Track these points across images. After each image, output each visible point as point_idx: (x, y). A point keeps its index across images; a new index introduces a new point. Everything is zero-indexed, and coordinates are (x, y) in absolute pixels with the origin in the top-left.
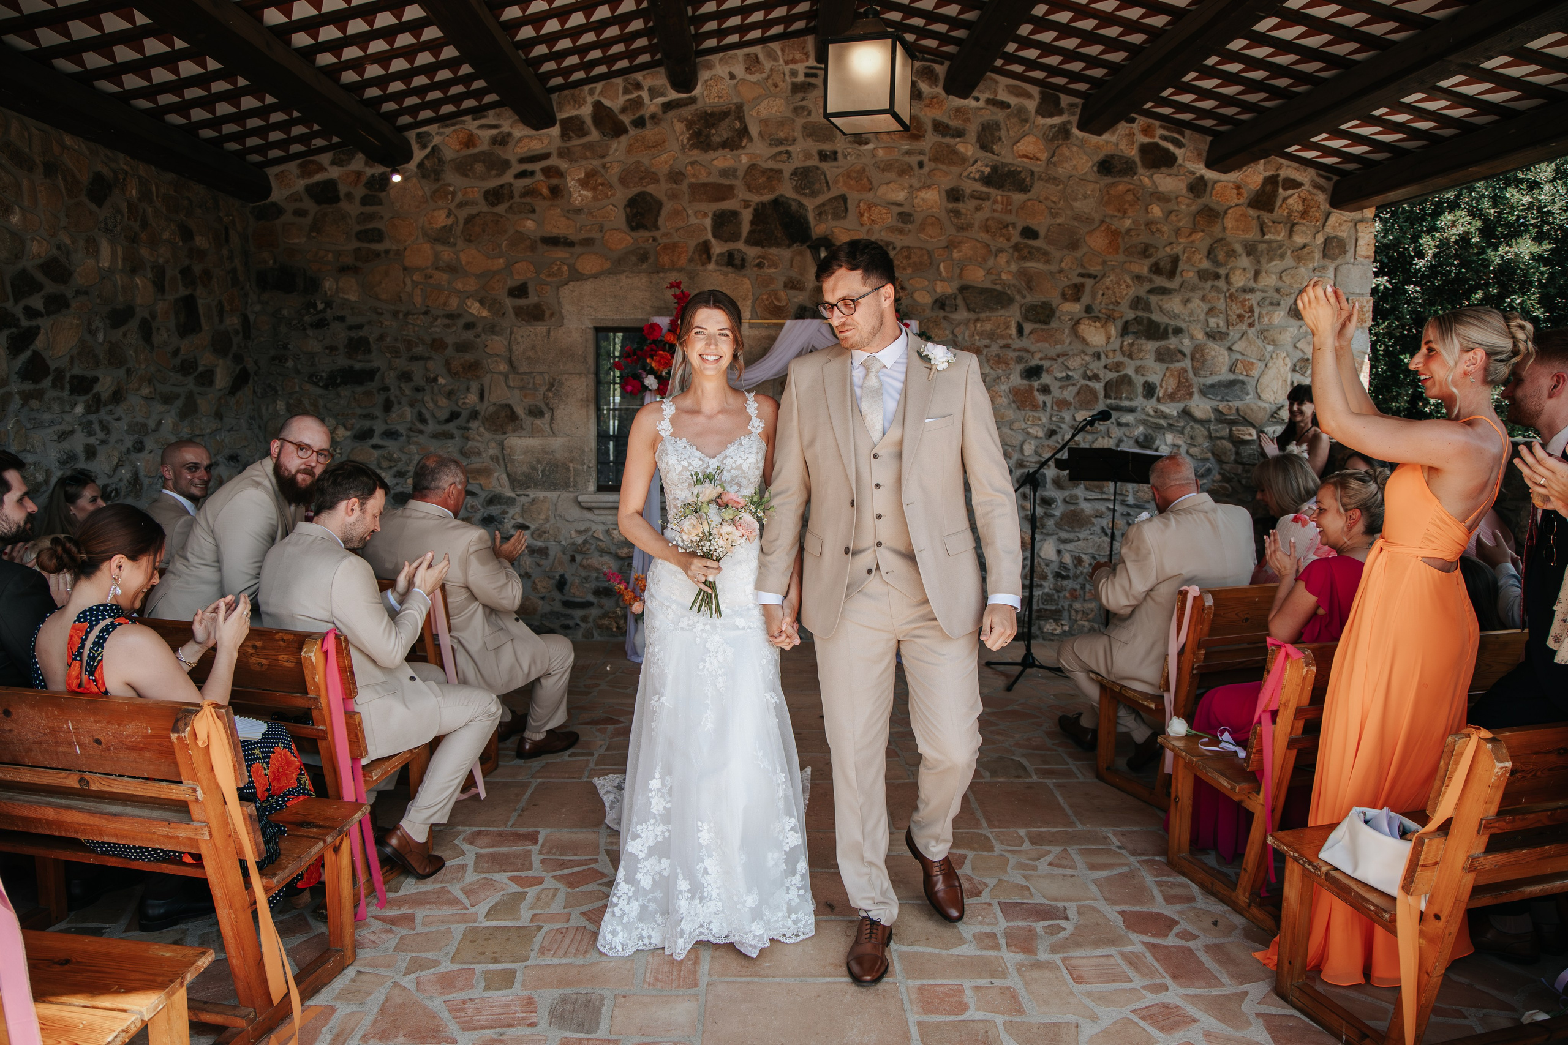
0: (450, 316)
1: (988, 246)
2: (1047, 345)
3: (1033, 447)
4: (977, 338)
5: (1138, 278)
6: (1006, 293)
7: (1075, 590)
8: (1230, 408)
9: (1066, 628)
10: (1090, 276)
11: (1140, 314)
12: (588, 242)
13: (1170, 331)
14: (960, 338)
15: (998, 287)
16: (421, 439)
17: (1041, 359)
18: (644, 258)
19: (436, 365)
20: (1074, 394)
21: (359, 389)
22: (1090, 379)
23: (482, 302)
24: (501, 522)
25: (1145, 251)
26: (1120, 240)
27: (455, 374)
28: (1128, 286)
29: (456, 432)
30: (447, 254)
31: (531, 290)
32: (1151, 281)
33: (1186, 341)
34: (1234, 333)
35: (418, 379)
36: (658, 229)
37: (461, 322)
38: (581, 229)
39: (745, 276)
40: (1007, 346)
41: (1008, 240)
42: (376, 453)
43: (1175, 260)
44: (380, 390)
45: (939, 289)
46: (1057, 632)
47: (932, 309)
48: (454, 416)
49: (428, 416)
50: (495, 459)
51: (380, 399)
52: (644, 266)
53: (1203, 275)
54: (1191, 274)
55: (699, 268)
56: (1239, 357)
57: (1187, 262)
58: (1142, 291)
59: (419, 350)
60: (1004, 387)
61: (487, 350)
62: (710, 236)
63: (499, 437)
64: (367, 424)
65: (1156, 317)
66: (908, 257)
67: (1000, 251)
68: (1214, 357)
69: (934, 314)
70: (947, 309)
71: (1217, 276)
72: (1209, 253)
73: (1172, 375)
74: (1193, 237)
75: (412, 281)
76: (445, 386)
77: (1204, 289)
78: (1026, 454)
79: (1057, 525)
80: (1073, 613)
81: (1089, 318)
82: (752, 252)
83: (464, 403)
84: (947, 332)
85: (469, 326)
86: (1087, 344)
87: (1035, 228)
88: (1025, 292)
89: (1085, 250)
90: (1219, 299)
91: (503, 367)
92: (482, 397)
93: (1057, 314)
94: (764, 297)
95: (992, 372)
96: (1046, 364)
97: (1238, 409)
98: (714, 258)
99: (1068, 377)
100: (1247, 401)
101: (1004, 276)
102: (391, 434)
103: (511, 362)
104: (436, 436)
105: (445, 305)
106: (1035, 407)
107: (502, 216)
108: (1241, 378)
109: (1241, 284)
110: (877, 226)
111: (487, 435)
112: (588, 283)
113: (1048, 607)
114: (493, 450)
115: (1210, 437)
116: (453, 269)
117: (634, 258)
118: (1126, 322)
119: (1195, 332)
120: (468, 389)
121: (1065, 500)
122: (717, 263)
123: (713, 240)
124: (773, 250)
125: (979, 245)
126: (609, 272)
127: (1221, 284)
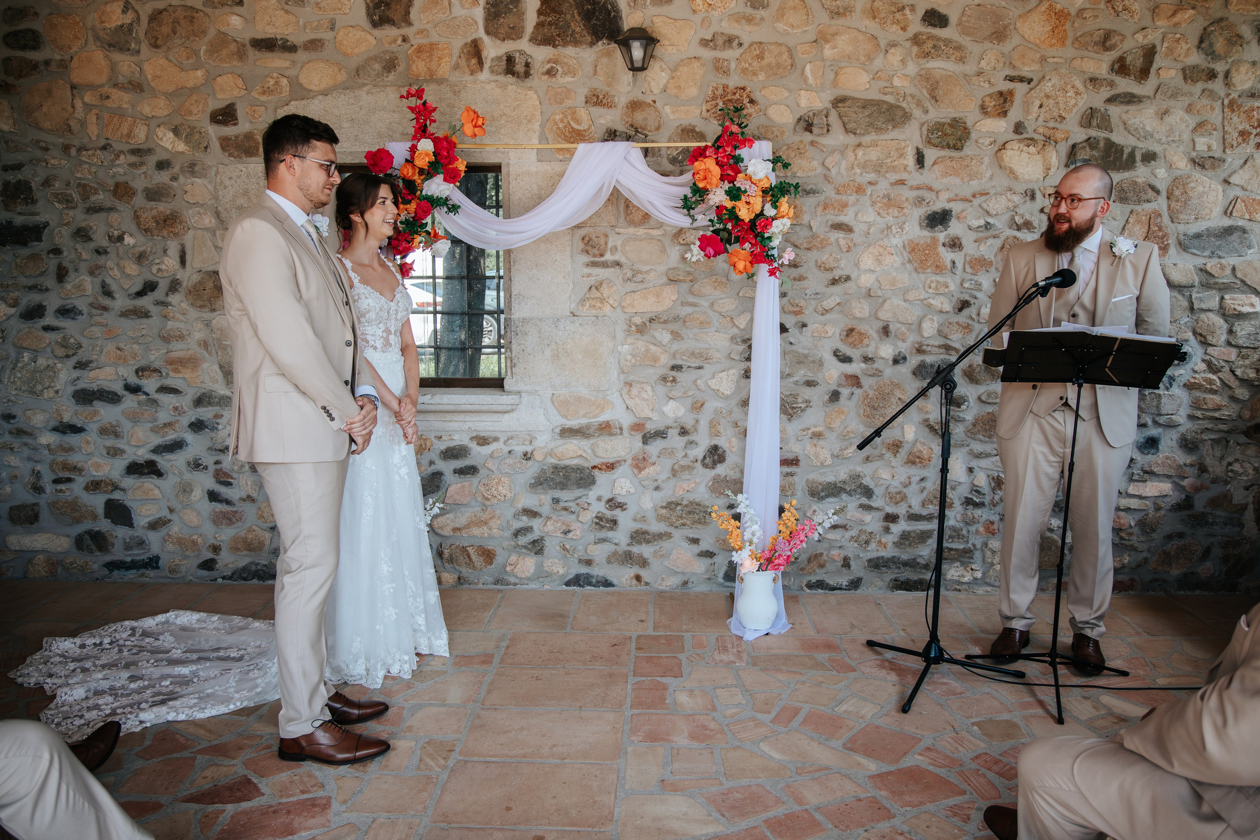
0: (136, 152)
1: (874, 38)
2: (958, 181)
3: (936, 325)
4: (858, 171)
5: (1093, 80)
6: (898, 107)
7: (992, 523)
8: (1222, 268)
9: (979, 575)
10: (1021, 79)
11: (1093, 133)
12: (314, 45)
13: (1138, 157)
14: (834, 172)
15: (890, 99)
16: (107, 318)
17: (950, 200)
18: (390, 65)
19: (122, 219)
20: (995, 249)
21: (24, 252)
22: (1019, 228)
23: (176, 131)
24: (214, 429)
25: (1105, 42)
26: (1068, 25)
27: (146, 230)
28: (1077, 93)
29: (153, 310)
30: (126, 64)
31: (240, 113)
32: (1112, 84)
33: (1161, 172)
34: (1233, 159)
35: (100, 239)
36: (410, 24)
37: (152, 160)
38: (305, 28)
39: (530, 88)
40: (902, 182)
41: (904, 29)
42: (50, 336)
43: (1150, 53)
44: (49, 252)
45: (804, 103)
46: (966, 579)
47: (795, 130)
48: (149, 287)
49: (114, 287)
50: (205, 344)
51: (52, 263)
52: (391, 77)
53: (1190, 74)
54: (1172, 73)
55: (468, 78)
56: (1238, 192)
57: (1167, 55)
58: (1097, 99)
59: (100, 198)
60: (896, 241)
61: (188, 197)
62: (481, 33)
63: (207, 315)
64: (35, 298)
65: (1117, 138)
66: (761, 57)
67: (893, 45)
68: (1201, 196)
69: (797, 138)
70: (815, 130)
71: (1212, 75)
72: (1201, 41)
73: (1139, 221)
74: (1178, 17)
75: (84, 103)
76: (134, 246)
77: (1191, 94)
78: (926, 335)
79: (971, 433)
80: (988, 554)
81: (1020, 141)
82: (541, 54)
83: (159, 270)
84: (815, 163)
85: (162, 165)
86: (1016, 178)
87: (943, 10)
88: (928, 105)
89: (1015, 41)
90: (1213, 109)
91: (208, 221)
92: (183, 261)
93: (974, 136)
94: (558, 117)
95: (879, 219)
96: (956, 207)
97: (1234, 269)
98: (487, 66)
99: (988, 226)
100: (1249, 258)
101: (897, 82)
102: (66, 312)
103: (218, 214)
104: (125, 314)
105: (129, 135)
106: (939, 268)
107: (197, 11)
108: (1240, 223)
109: (1247, 86)
110: (716, 14)
111: (193, 313)
112: (316, 101)
113: (954, 546)
114: (199, 335)
115: (1192, 309)
116: (137, 87)
117: (377, 66)
118: (1074, 146)
119: (1175, 159)
120: (165, 251)
121: (979, 398)
122: (492, 72)
123: (486, 39)
124: (570, 51)
125: (861, 37)
126: (345, 87)
127: (1217, 85)
